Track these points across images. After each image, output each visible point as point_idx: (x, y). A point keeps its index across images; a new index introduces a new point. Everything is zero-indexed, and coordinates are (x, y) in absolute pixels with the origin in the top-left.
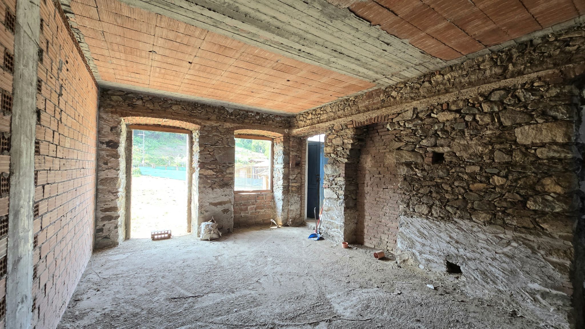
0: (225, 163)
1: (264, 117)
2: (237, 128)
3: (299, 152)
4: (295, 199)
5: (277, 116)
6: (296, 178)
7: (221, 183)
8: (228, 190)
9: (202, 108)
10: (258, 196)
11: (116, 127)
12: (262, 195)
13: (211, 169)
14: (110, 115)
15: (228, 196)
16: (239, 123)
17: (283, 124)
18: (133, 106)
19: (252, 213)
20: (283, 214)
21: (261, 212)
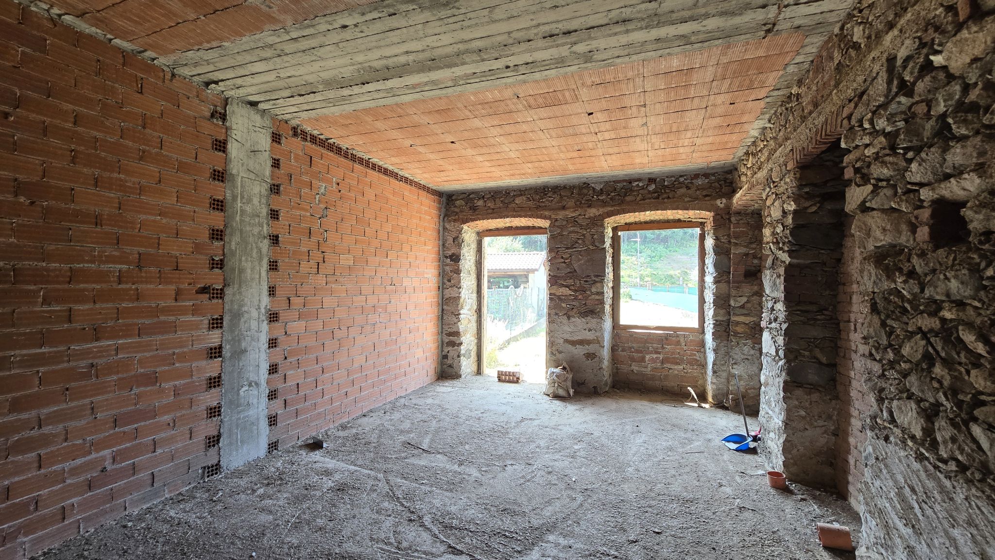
0: (588, 276)
1: (666, 183)
2: (610, 214)
3: (754, 246)
4: (745, 352)
5: (697, 176)
6: (749, 305)
7: (582, 310)
8: (594, 321)
9: (555, 192)
10: (667, 338)
11: (458, 237)
12: (678, 336)
13: (566, 286)
14: (453, 223)
15: (593, 332)
16: (612, 206)
17: (715, 188)
18: (474, 209)
19: (654, 369)
20: (715, 381)
21: (675, 369)
